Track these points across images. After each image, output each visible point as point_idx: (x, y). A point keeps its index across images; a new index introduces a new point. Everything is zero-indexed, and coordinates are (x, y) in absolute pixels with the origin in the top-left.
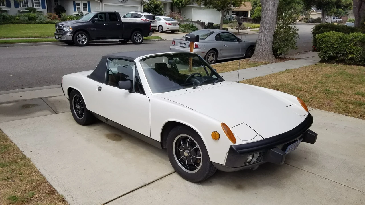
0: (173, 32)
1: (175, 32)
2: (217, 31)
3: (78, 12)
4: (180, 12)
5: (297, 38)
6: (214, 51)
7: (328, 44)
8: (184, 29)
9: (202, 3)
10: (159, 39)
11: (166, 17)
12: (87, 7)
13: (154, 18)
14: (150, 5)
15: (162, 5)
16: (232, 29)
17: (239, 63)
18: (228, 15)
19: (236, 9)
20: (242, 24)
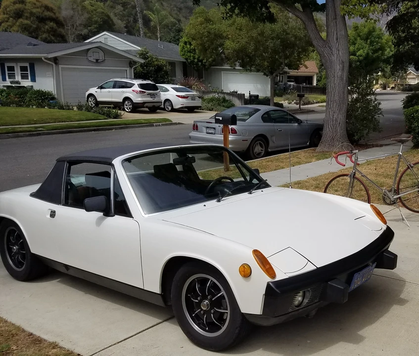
0: (190, 110)
1: (195, 110)
2: (264, 108)
3: (11, 82)
4: (200, 77)
5: (380, 115)
6: (262, 139)
8: (210, 105)
9: (238, 64)
10: (168, 123)
11: (177, 86)
12: (29, 72)
13: (156, 88)
14: (147, 66)
15: (169, 68)
16: (289, 104)
17: (301, 154)
18: (282, 82)
19: (293, 73)
20: (303, 96)
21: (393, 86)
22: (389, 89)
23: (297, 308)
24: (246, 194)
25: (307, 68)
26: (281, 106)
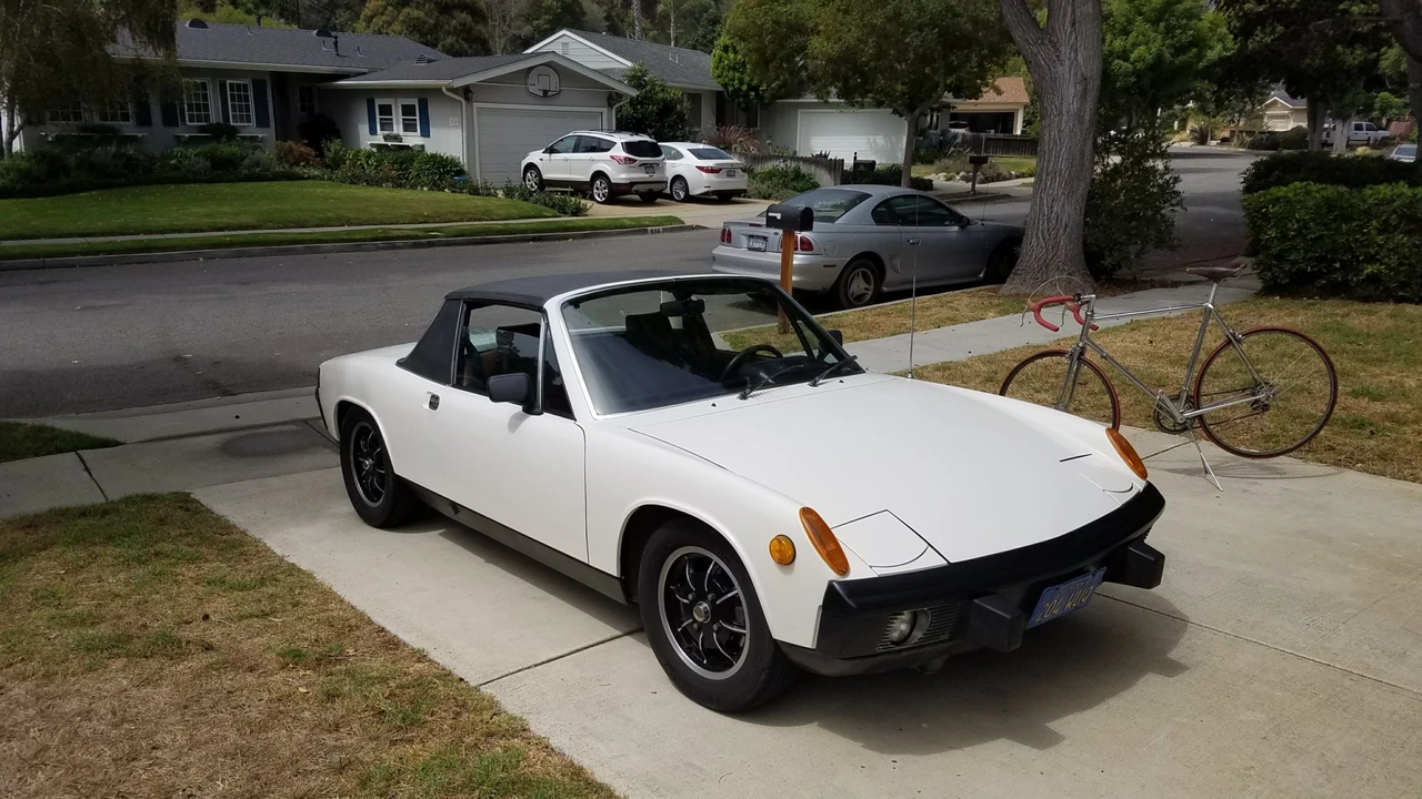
0: (723, 197)
1: (734, 198)
2: (879, 192)
3: (386, 138)
4: (751, 123)
5: (1175, 208)
6: (869, 263)
7: (1285, 226)
8: (764, 187)
9: (834, 90)
10: (676, 226)
11: (701, 146)
12: (417, 118)
13: (656, 151)
14: (642, 103)
15: (686, 104)
16: (949, 180)
17: (962, 299)
18: (936, 128)
19: (965, 106)
20: (985, 160)
21: (1226, 134)
22: (1214, 142)
23: (898, 648)
24: (805, 386)
25: (999, 92)
26: (928, 185)
